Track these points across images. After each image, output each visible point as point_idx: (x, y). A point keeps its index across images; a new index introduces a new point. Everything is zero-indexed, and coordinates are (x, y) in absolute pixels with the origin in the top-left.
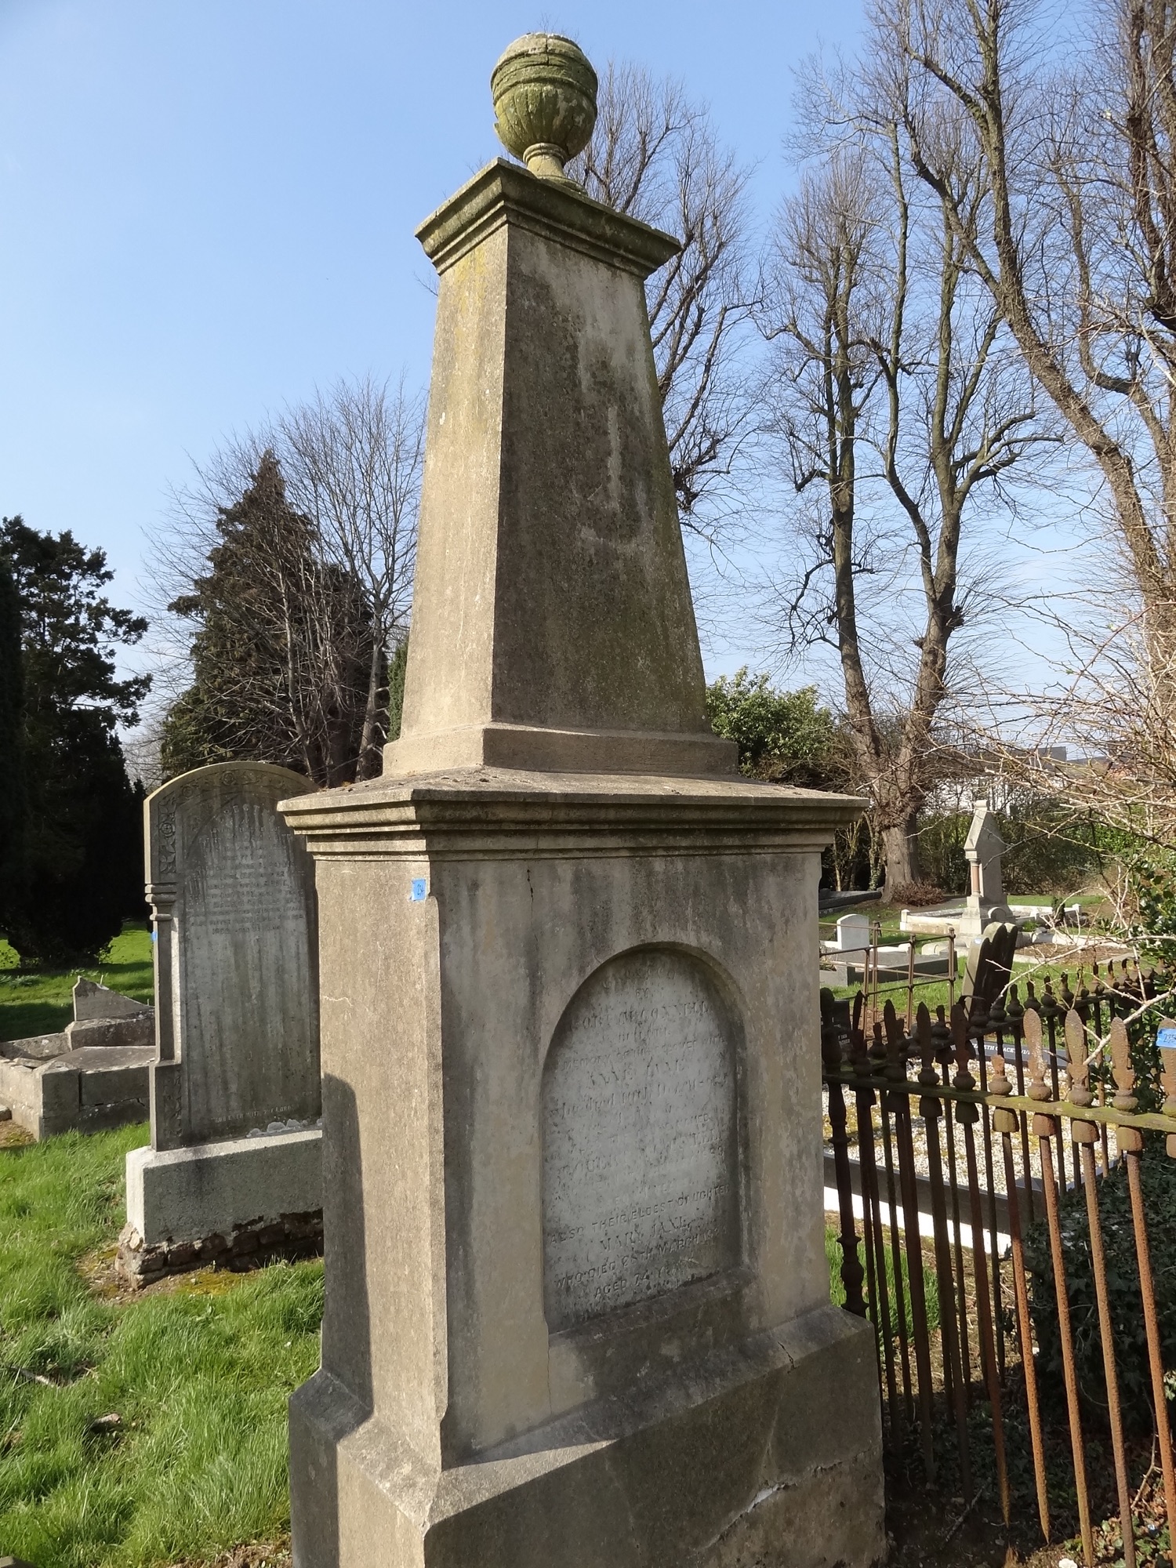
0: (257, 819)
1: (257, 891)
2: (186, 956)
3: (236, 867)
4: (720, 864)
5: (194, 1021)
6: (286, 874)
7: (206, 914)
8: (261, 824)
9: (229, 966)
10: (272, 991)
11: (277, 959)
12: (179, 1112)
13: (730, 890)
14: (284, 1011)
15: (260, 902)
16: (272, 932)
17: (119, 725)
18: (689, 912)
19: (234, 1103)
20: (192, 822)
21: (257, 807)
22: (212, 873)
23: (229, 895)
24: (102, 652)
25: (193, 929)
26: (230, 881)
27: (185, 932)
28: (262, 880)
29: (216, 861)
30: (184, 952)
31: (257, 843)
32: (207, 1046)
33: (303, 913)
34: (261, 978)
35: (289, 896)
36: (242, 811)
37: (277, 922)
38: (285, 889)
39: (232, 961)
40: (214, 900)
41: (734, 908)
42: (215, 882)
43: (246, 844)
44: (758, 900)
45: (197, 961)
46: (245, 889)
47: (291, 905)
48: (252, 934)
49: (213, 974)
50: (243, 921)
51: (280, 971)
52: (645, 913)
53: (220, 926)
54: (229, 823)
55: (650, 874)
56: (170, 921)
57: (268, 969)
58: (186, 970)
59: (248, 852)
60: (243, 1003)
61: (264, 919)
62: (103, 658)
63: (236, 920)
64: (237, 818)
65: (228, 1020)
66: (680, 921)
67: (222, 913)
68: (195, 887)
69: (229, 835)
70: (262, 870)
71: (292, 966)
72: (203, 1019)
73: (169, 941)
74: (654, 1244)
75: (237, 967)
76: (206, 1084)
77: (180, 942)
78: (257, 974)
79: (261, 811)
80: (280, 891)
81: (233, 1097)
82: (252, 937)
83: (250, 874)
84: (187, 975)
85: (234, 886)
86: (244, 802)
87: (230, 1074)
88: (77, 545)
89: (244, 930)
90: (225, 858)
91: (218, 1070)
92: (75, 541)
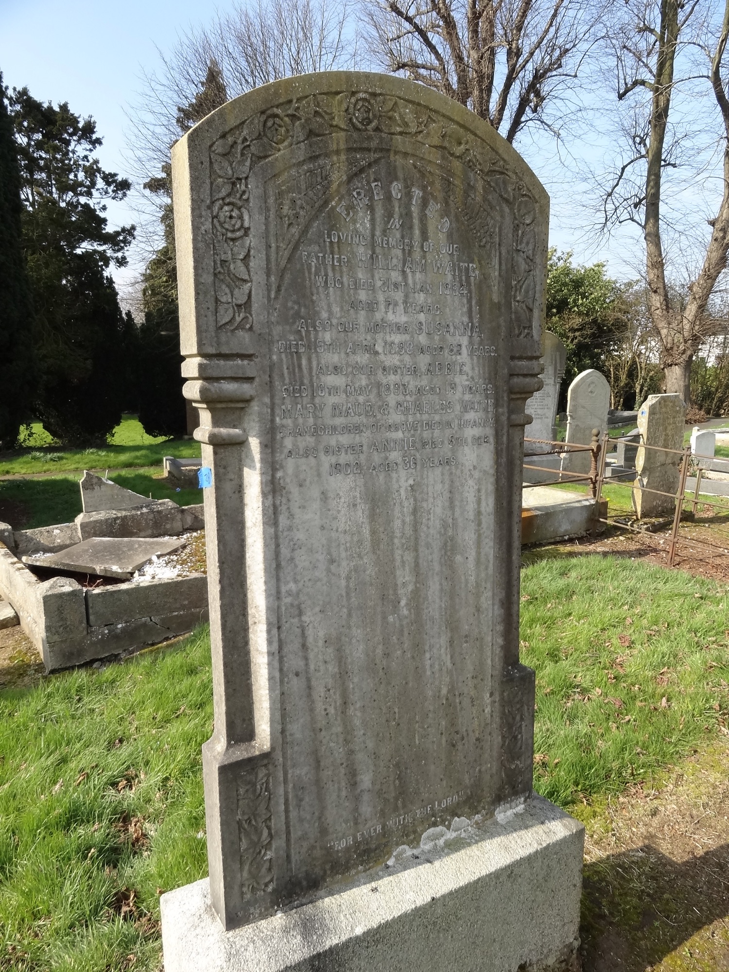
0: (416, 221)
1: (413, 383)
2: (276, 524)
3: (376, 328)
5: (294, 662)
6: (464, 351)
7: (317, 431)
8: (424, 236)
9: (360, 542)
10: (434, 587)
11: (445, 526)
12: (268, 846)
14: (452, 625)
15: (419, 407)
16: (438, 471)
17: (112, 264)
19: (366, 809)
20: (286, 210)
21: (417, 193)
22: (327, 337)
23: (361, 390)
24: (97, 207)
25: (290, 464)
26: (363, 358)
27: (274, 470)
28: (424, 360)
29: (336, 309)
30: (272, 516)
31: (416, 278)
32: (319, 706)
33: (489, 431)
34: (417, 565)
35: (467, 397)
36: (388, 197)
37: (446, 450)
38: (462, 381)
39: (366, 531)
40: (332, 400)
42: (333, 358)
43: (395, 276)
45: (300, 536)
46: (392, 378)
47: (471, 416)
48: (403, 473)
49: (332, 561)
50: (385, 447)
51: (450, 547)
53: (343, 458)
54: (363, 223)
56: (240, 444)
57: (428, 546)
58: (277, 554)
59: (399, 296)
60: (384, 618)
61: (424, 444)
62: (98, 213)
63: (373, 445)
64: (379, 212)
65: (357, 653)
67: (347, 429)
68: (295, 369)
69: (362, 252)
70: (423, 339)
71: (468, 537)
72: (311, 656)
73: (240, 490)
75: (376, 544)
76: (318, 782)
77: (264, 494)
78: (409, 557)
79: (424, 204)
80: (453, 386)
81: (366, 797)
82: (403, 480)
83: (401, 345)
84: (278, 567)
85: (371, 372)
86: (392, 175)
87: (360, 756)
88: (72, 115)
89: (388, 467)
90: (354, 305)
91: (339, 753)
92: (71, 112)
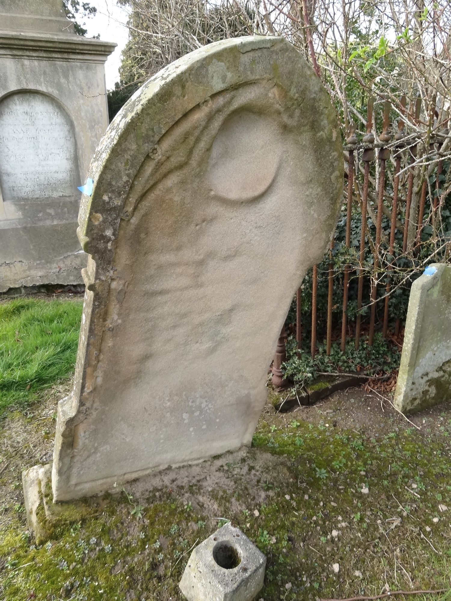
4: (55, 64)
13: (60, 74)
18: (42, 80)
41: (63, 80)
44: (75, 79)
52: (22, 78)
55: (23, 65)
66: (39, 83)
74: (46, 183)
